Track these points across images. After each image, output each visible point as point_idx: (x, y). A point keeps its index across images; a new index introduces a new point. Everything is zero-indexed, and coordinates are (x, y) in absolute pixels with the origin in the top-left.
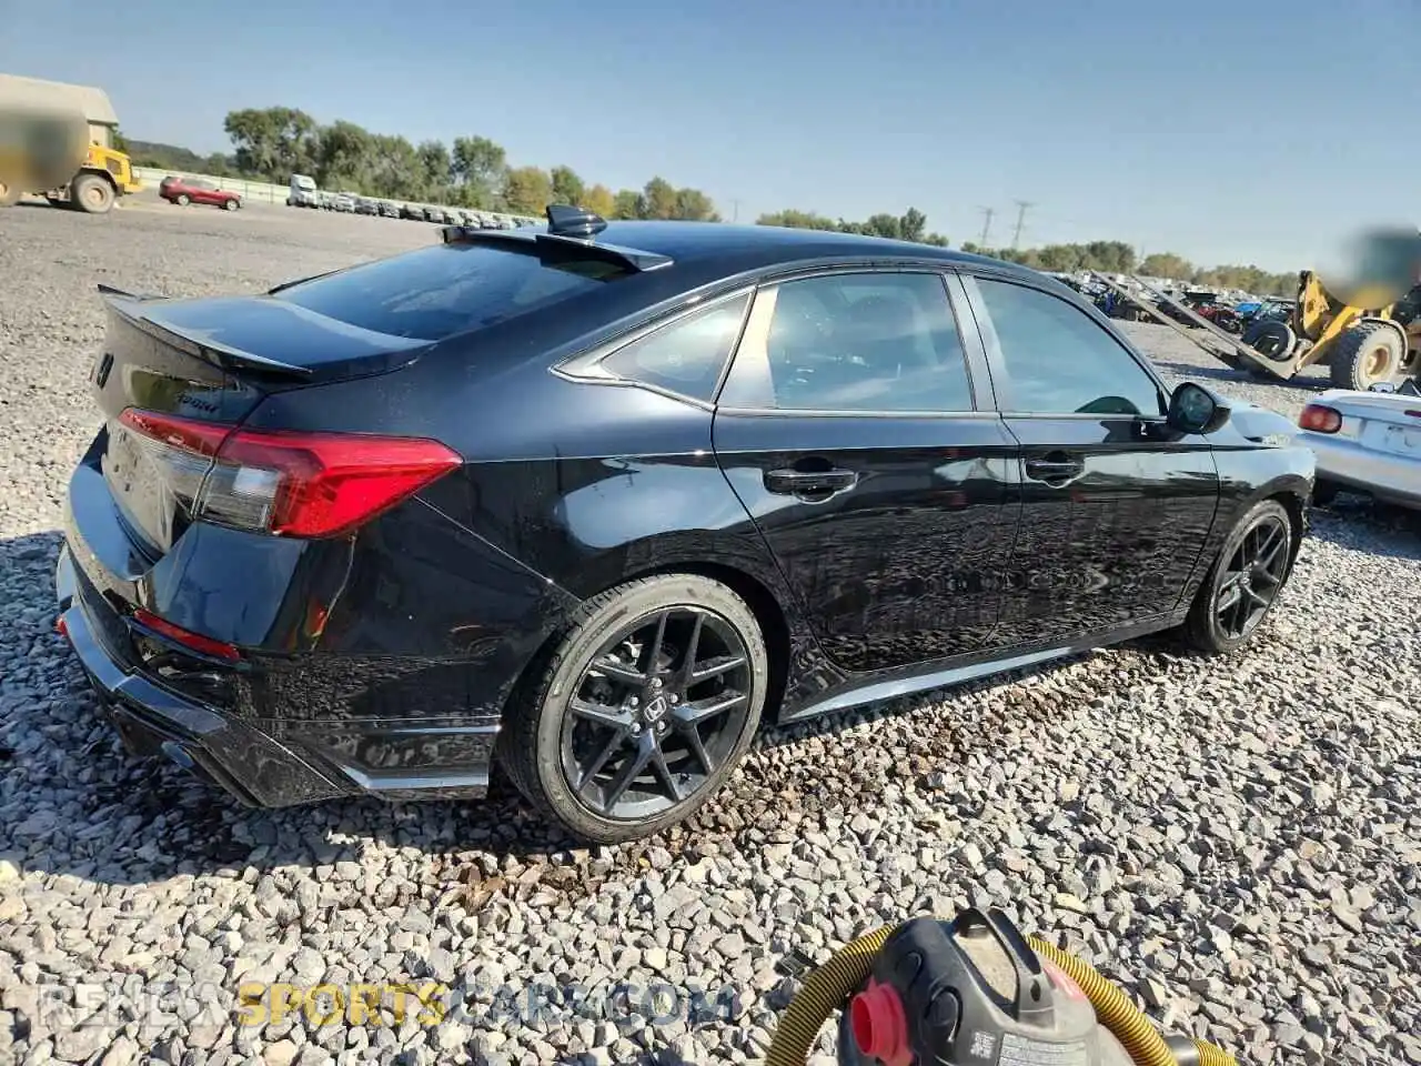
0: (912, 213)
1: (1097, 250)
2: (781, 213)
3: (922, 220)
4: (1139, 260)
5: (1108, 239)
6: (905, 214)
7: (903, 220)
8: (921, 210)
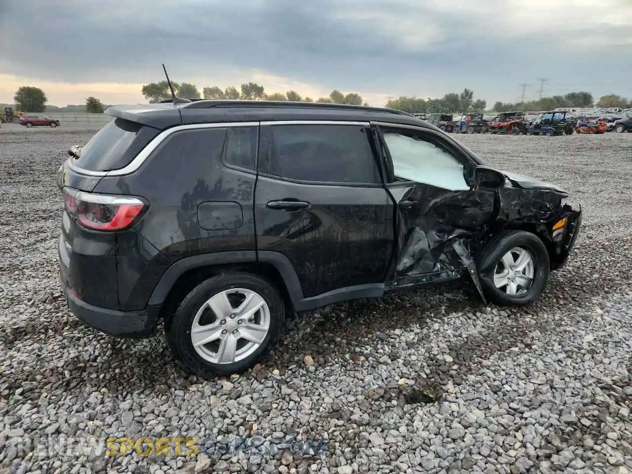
0: (466, 91)
1: (572, 96)
2: (398, 99)
3: (472, 94)
4: (596, 100)
5: (577, 91)
6: (462, 91)
7: (462, 94)
8: (471, 89)
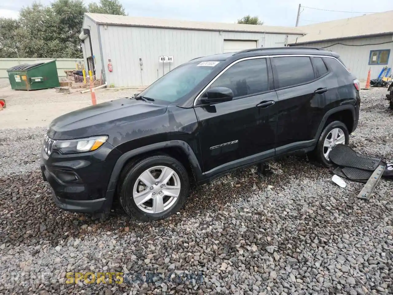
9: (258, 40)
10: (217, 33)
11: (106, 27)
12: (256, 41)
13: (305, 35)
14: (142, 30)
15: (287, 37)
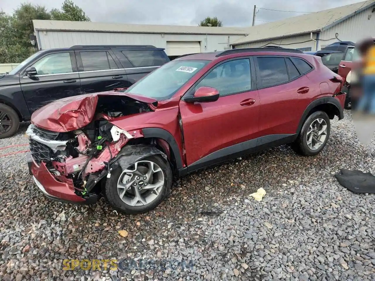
9: (201, 41)
10: (159, 36)
11: (45, 33)
12: (199, 42)
13: (247, 35)
14: (83, 34)
15: (229, 37)
